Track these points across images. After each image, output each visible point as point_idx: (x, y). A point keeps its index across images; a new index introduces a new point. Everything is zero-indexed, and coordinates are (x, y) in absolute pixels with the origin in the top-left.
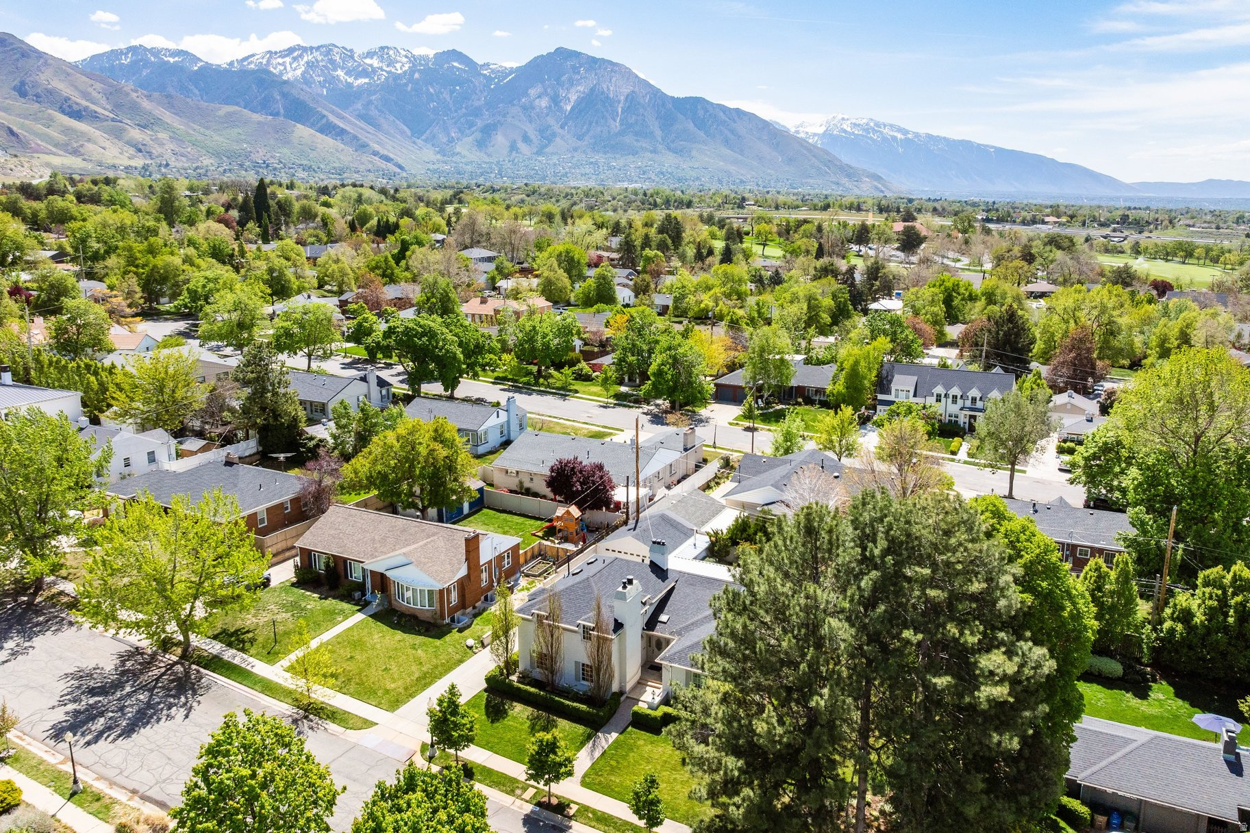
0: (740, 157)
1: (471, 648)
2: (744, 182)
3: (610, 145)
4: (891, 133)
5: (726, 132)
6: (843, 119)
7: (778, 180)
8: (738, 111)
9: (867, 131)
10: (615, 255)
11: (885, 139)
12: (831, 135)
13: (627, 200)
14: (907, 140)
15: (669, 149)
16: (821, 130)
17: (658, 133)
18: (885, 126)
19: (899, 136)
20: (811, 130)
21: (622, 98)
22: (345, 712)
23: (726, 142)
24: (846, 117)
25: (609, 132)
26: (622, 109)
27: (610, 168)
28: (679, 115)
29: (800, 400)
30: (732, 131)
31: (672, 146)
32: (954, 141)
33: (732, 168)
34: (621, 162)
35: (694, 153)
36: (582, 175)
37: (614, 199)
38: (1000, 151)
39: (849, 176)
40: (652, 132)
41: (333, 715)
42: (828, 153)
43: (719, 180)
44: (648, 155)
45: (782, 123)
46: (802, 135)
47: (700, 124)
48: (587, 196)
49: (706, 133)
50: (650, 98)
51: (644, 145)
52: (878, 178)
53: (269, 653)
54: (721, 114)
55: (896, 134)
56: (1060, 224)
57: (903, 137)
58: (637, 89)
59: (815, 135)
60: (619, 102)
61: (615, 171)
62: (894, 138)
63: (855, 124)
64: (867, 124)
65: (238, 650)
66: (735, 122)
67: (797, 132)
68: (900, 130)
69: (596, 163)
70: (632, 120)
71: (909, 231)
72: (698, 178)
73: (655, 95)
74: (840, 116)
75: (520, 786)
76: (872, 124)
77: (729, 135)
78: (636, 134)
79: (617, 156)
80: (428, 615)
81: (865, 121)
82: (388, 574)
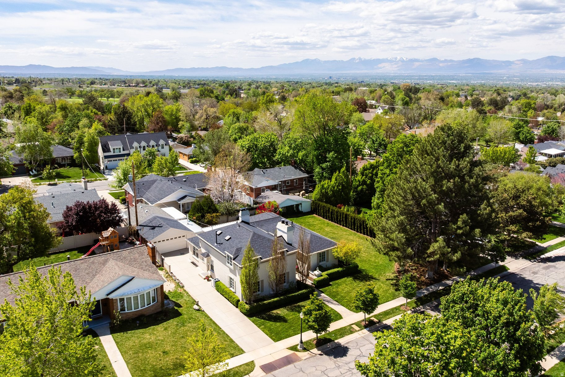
80: (153, 309)
82: (110, 297)
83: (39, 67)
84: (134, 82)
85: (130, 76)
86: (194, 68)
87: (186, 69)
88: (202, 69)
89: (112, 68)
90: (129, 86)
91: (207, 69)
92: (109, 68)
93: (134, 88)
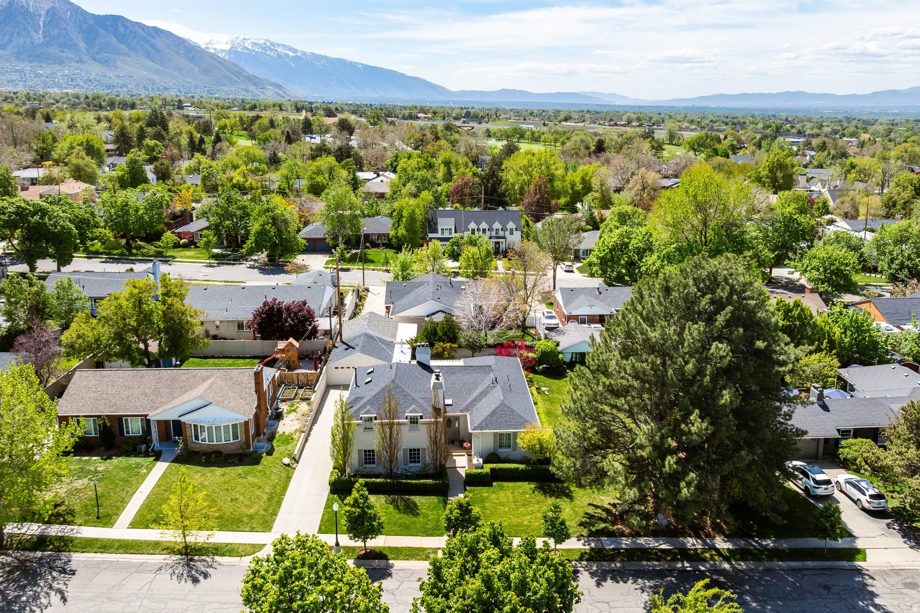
0: (161, 68)
1: (288, 465)
2: (167, 89)
3: (36, 55)
4: (284, 51)
5: (146, 46)
6: (245, 39)
7: (196, 87)
8: (156, 30)
9: (265, 49)
10: (111, 147)
11: (279, 56)
12: (236, 52)
13: (72, 102)
14: (297, 57)
15: (94, 59)
16: (228, 47)
17: (82, 45)
18: (279, 46)
19: (291, 54)
20: (219, 47)
21: (43, 12)
22: (227, 545)
23: (148, 55)
24: (247, 37)
25: (33, 44)
26: (44, 22)
27: (37, 76)
28: (102, 31)
29: (368, 245)
30: (152, 46)
31: (97, 57)
32: (332, 58)
33: (155, 77)
34: (48, 70)
35: (119, 63)
36: (8, 82)
37: (57, 102)
38: (366, 67)
39: (255, 84)
40: (76, 45)
41: (218, 550)
42: (236, 66)
43: (144, 87)
44: (74, 64)
45: (194, 40)
46: (212, 51)
47: (122, 39)
48: (29, 99)
49: (128, 46)
50: (72, 14)
51: (70, 56)
52: (279, 86)
53: (98, 518)
54: (141, 30)
55: (288, 52)
56: (429, 119)
57: (293, 55)
58: (57, 5)
59: (223, 51)
60: (40, 16)
61: (43, 79)
62: (287, 55)
63: (255, 43)
64: (265, 44)
65: (61, 523)
66: (154, 38)
67: (208, 48)
68: (291, 49)
69: (22, 71)
70: (55, 32)
71: (343, 123)
72: (125, 86)
73: (76, 12)
74: (242, 37)
75: (430, 551)
76: (268, 44)
77: (150, 49)
78: (60, 45)
79: (43, 65)
80: (233, 447)
81: (262, 41)
82: (183, 419)
83: (513, 92)
84: (625, 118)
85: (639, 107)
86: (746, 94)
87: (731, 95)
88: (761, 96)
89: (614, 94)
90: (616, 125)
91: (770, 95)
92: (610, 94)
93: (621, 128)
